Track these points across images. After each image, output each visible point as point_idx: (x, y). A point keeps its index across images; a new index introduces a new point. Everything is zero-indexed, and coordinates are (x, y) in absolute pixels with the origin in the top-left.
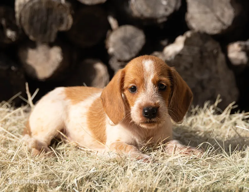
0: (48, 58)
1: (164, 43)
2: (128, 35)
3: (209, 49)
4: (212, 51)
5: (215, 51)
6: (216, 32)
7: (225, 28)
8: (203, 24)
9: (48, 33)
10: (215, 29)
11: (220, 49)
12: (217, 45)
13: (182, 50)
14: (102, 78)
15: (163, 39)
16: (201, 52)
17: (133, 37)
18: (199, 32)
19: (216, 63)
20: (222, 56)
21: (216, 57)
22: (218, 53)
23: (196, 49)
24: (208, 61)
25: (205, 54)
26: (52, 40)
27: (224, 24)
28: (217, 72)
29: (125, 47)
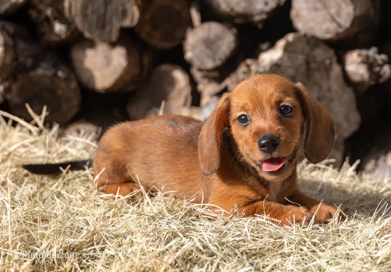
0: (108, 61)
1: (264, 46)
2: (212, 36)
3: (319, 59)
4: (323, 62)
5: (328, 62)
6: (328, 36)
7: (341, 30)
8: (312, 24)
9: (108, 28)
10: (328, 31)
11: (334, 59)
12: (331, 53)
13: (281, 59)
14: (181, 91)
15: (264, 42)
16: (308, 63)
17: (219, 38)
18: (305, 36)
19: (328, 78)
20: (336, 69)
21: (328, 69)
22: (331, 64)
23: (301, 58)
24: (317, 75)
25: (313, 65)
26: (114, 38)
27: (340, 26)
28: (329, 90)
29: (208, 51)
